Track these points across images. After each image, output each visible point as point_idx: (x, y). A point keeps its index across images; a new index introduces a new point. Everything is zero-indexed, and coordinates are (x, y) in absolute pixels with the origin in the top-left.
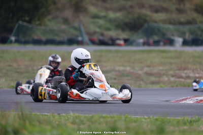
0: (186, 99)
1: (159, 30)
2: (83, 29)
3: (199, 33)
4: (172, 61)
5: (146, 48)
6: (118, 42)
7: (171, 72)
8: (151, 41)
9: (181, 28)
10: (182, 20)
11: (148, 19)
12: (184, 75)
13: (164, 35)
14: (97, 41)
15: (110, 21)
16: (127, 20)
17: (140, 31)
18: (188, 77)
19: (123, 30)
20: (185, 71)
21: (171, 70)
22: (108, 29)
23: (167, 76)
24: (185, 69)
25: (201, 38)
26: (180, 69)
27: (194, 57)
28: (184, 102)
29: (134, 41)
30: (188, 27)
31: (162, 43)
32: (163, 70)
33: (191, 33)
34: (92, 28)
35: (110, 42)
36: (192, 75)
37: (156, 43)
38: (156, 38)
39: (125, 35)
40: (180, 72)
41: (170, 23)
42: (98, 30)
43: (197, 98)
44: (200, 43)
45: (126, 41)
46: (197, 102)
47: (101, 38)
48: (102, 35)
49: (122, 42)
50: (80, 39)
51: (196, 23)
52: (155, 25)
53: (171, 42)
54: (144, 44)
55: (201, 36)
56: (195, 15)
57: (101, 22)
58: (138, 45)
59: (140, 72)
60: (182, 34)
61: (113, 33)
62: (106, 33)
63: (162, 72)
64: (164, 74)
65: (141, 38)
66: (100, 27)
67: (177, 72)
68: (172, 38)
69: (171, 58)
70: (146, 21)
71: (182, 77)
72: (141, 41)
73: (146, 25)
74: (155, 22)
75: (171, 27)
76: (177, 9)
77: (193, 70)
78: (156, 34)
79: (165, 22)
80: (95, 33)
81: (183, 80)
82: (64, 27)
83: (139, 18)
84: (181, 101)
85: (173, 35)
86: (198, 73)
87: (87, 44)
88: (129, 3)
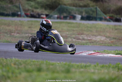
0: (82, 53)
1: (67, 10)
2: (21, 7)
4: (74, 29)
5: (59, 20)
6: (42, 16)
7: (74, 36)
8: (62, 16)
9: (80, 9)
10: (81, 4)
11: (61, 3)
12: (81, 38)
13: (70, 13)
14: (29, 15)
15: (38, 3)
16: (48, 3)
17: (56, 10)
18: (84, 39)
19: (46, 9)
20: (82, 36)
21: (73, 34)
22: (36, 8)
23: (71, 38)
24: (82, 34)
25: (92, 16)
26: (79, 34)
27: (88, 27)
28: (81, 54)
29: (52, 16)
30: (84, 9)
31: (68, 18)
32: (68, 34)
33: (86, 12)
34: (27, 7)
35: (37, 16)
36: (86, 38)
37: (65, 18)
38: (65, 15)
39: (46, 12)
40: (79, 36)
41: (74, 6)
42: (30, 8)
43: (89, 52)
44: (91, 18)
45: (47, 15)
46: (89, 55)
47: (32, 13)
48: (33, 11)
49: (44, 16)
50: (19, 13)
51: (89, 7)
52: (65, 6)
53: (74, 18)
54: (58, 18)
55: (92, 14)
56: (89, 2)
57: (33, 3)
58: (54, 18)
60: (80, 13)
61: (39, 11)
62: (35, 10)
63: (68, 36)
64: (69, 37)
65: (56, 14)
66: (31, 6)
67: (77, 36)
68: (75, 15)
69: (74, 27)
70: (59, 4)
71: (80, 39)
72: (56, 16)
73: (59, 7)
74: (65, 5)
75: (74, 8)
77: (87, 35)
78: (65, 12)
79: (70, 5)
80: (28, 10)
81: (80, 41)
82: (10, 5)
83: (55, 2)
84: (79, 53)
85: (75, 13)
86: (90, 37)
87: (24, 17)
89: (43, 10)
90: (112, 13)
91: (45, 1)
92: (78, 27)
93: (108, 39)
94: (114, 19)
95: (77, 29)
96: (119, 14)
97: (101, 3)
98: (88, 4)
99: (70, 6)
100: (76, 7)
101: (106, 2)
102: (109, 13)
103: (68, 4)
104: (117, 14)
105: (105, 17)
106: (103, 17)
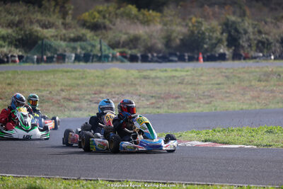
1: (50, 45)
3: (89, 48)
6: (13, 58)
7: (89, 97)
8: (45, 57)
9: (72, 44)
10: (72, 35)
11: (39, 34)
13: (56, 50)
16: (20, 37)
19: (16, 47)
25: (92, 54)
27: (98, 76)
29: (27, 58)
30: (79, 43)
31: (55, 59)
33: (82, 48)
35: (6, 60)
38: (49, 55)
39: (19, 52)
40: (96, 96)
41: (61, 39)
44: (91, 58)
45: (20, 58)
49: (17, 59)
54: (39, 61)
55: (91, 51)
59: (58, 97)
60: (74, 49)
61: (5, 50)
63: (79, 97)
64: (82, 99)
65: (34, 55)
67: (93, 96)
69: (76, 79)
70: (37, 37)
72: (36, 57)
73: (40, 42)
74: (47, 38)
75: (63, 44)
76: (63, 24)
78: (49, 51)
85: (65, 51)
88: (17, 18)
89: (13, 49)
90: (123, 47)
91: (14, 34)
92: (82, 78)
93: (143, 99)
94: (128, 56)
95: (83, 81)
96: (135, 48)
97: (104, 31)
98: (84, 35)
99: (55, 40)
100: (65, 40)
101: (110, 29)
102: (117, 47)
103: (52, 36)
104: (130, 49)
105: (113, 54)
106: (111, 55)
